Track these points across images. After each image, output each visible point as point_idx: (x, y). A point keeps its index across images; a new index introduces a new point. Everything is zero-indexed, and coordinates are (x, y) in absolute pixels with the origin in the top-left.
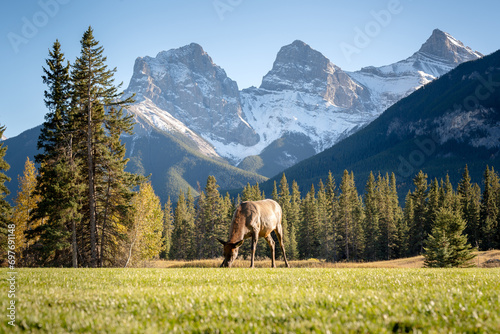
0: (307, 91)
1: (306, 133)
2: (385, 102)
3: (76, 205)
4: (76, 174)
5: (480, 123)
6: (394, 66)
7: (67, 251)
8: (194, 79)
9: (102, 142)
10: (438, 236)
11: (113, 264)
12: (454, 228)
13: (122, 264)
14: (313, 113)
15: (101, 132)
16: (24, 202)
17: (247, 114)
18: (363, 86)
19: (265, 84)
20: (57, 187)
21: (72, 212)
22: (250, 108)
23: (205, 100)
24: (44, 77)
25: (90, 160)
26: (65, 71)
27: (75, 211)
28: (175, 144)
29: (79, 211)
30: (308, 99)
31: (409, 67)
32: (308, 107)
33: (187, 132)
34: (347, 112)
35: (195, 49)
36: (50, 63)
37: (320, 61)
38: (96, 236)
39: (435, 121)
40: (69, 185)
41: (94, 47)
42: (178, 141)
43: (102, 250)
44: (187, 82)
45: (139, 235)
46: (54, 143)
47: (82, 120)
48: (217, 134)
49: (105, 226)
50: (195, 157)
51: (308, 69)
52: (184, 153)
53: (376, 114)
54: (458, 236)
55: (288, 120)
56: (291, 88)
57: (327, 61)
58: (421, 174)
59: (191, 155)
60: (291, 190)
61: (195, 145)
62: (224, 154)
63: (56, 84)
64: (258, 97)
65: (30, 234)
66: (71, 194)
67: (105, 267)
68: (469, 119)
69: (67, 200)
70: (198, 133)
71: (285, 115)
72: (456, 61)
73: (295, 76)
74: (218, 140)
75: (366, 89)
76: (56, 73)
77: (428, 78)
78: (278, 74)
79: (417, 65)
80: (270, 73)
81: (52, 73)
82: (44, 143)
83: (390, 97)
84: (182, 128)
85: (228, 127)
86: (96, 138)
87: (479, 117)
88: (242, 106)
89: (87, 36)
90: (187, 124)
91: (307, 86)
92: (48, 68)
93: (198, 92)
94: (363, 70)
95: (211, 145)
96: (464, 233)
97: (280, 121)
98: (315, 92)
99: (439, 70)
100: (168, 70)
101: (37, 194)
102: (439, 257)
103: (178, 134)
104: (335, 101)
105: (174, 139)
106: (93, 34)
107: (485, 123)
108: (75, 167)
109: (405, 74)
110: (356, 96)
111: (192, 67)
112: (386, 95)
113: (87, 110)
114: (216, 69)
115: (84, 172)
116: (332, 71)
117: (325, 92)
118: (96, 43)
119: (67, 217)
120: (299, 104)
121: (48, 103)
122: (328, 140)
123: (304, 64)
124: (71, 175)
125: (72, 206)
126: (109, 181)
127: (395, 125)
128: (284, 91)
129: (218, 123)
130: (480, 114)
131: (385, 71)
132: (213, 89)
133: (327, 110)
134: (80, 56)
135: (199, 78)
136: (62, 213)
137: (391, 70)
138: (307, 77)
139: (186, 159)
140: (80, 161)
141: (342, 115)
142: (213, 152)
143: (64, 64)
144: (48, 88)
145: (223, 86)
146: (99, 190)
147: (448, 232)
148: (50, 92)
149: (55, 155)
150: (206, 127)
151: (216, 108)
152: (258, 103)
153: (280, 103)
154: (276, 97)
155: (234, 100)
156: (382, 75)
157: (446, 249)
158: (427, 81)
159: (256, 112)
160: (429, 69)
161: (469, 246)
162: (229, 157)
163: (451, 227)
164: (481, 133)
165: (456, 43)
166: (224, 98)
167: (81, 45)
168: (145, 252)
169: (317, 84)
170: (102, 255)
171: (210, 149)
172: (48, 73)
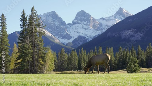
0: (85, 24)
1: (84, 36)
2: (106, 27)
3: (30, 56)
4: (30, 47)
5: (132, 33)
6: (109, 18)
7: (28, 69)
8: (53, 21)
9: (37, 38)
10: (131, 64)
11: (40, 73)
12: (135, 62)
13: (43, 73)
14: (86, 30)
15: (36, 35)
16: (14, 55)
17: (68, 31)
18: (100, 23)
19: (73, 22)
20: (25, 51)
21: (29, 58)
22: (69, 29)
23: (56, 27)
24: (20, 20)
25: (33, 43)
26: (26, 18)
27: (30, 58)
28: (48, 39)
29: (31, 58)
30: (85, 27)
31: (113, 18)
32: (85, 29)
33: (51, 35)
34: (96, 30)
35: (54, 12)
36: (22, 16)
37: (88, 16)
38: (35, 65)
39: (120, 33)
40: (28, 50)
41: (35, 12)
42: (49, 38)
43: (37, 69)
44: (51, 22)
45: (48, 64)
46: (23, 38)
47: (31, 32)
48: (60, 36)
49: (38, 62)
50: (54, 43)
51: (85, 18)
52: (51, 41)
53: (104, 31)
54: (136, 64)
55: (79, 32)
56: (81, 23)
57: (90, 16)
58: (121, 47)
59: (53, 42)
60: (84, 52)
61: (54, 39)
62: (62, 42)
63: (23, 22)
64: (71, 26)
65: (16, 64)
66: (28, 53)
67: (38, 73)
68: (130, 32)
69: (28, 55)
70: (55, 36)
71: (78, 31)
72: (126, 16)
73: (82, 20)
74: (60, 38)
75: (101, 24)
76: (23, 19)
77: (118, 21)
78: (77, 20)
79: (115, 17)
80: (74, 19)
81: (22, 19)
82: (20, 38)
83: (108, 26)
84: (50, 35)
85: (63, 34)
86: (35, 37)
87: (132, 32)
88: (67, 28)
89: (33, 8)
90: (51, 33)
91: (85, 23)
92: (21, 18)
93: (55, 24)
94: (100, 18)
95: (58, 39)
96: (138, 64)
97: (78, 32)
98: (87, 25)
99: (121, 19)
100: (46, 18)
101: (18, 53)
102: (131, 70)
103: (49, 36)
104: (93, 27)
105: (48, 38)
106: (34, 8)
107: (134, 33)
108: (30, 45)
109: (112, 20)
110: (98, 26)
111: (53, 18)
112: (107, 25)
113: (33, 29)
114: (59, 18)
115: (32, 47)
116: (92, 19)
117: (90, 25)
118: (35, 10)
119: (28, 59)
120: (83, 28)
121: (21, 27)
122: (91, 38)
123: (84, 17)
124: (29, 47)
125: (29, 56)
126: (39, 49)
127: (109, 34)
128: (79, 24)
129: (60, 33)
130: (132, 31)
131: (106, 19)
132: (59, 24)
133: (90, 29)
134: (31, 14)
135: (55, 20)
136: (26, 58)
137: (108, 18)
138: (85, 20)
139: (51, 43)
140: (31, 43)
141: (95, 31)
142: (59, 41)
143: (26, 16)
144: (21, 23)
145: (62, 23)
146: (36, 52)
147: (133, 63)
148: (22, 24)
149: (24, 42)
150: (56, 34)
151: (60, 29)
152: (71, 28)
153: (77, 27)
154: (76, 26)
155: (65, 27)
156: (105, 20)
157: (133, 68)
158: (118, 22)
159: (71, 30)
160: (118, 18)
161: (139, 67)
162: (63, 43)
163: (134, 62)
164: (133, 36)
165: (126, 11)
166: (62, 26)
167: (31, 11)
168: (49, 69)
169: (88, 22)
170: (37, 70)
171: (58, 40)
172: (21, 19)
